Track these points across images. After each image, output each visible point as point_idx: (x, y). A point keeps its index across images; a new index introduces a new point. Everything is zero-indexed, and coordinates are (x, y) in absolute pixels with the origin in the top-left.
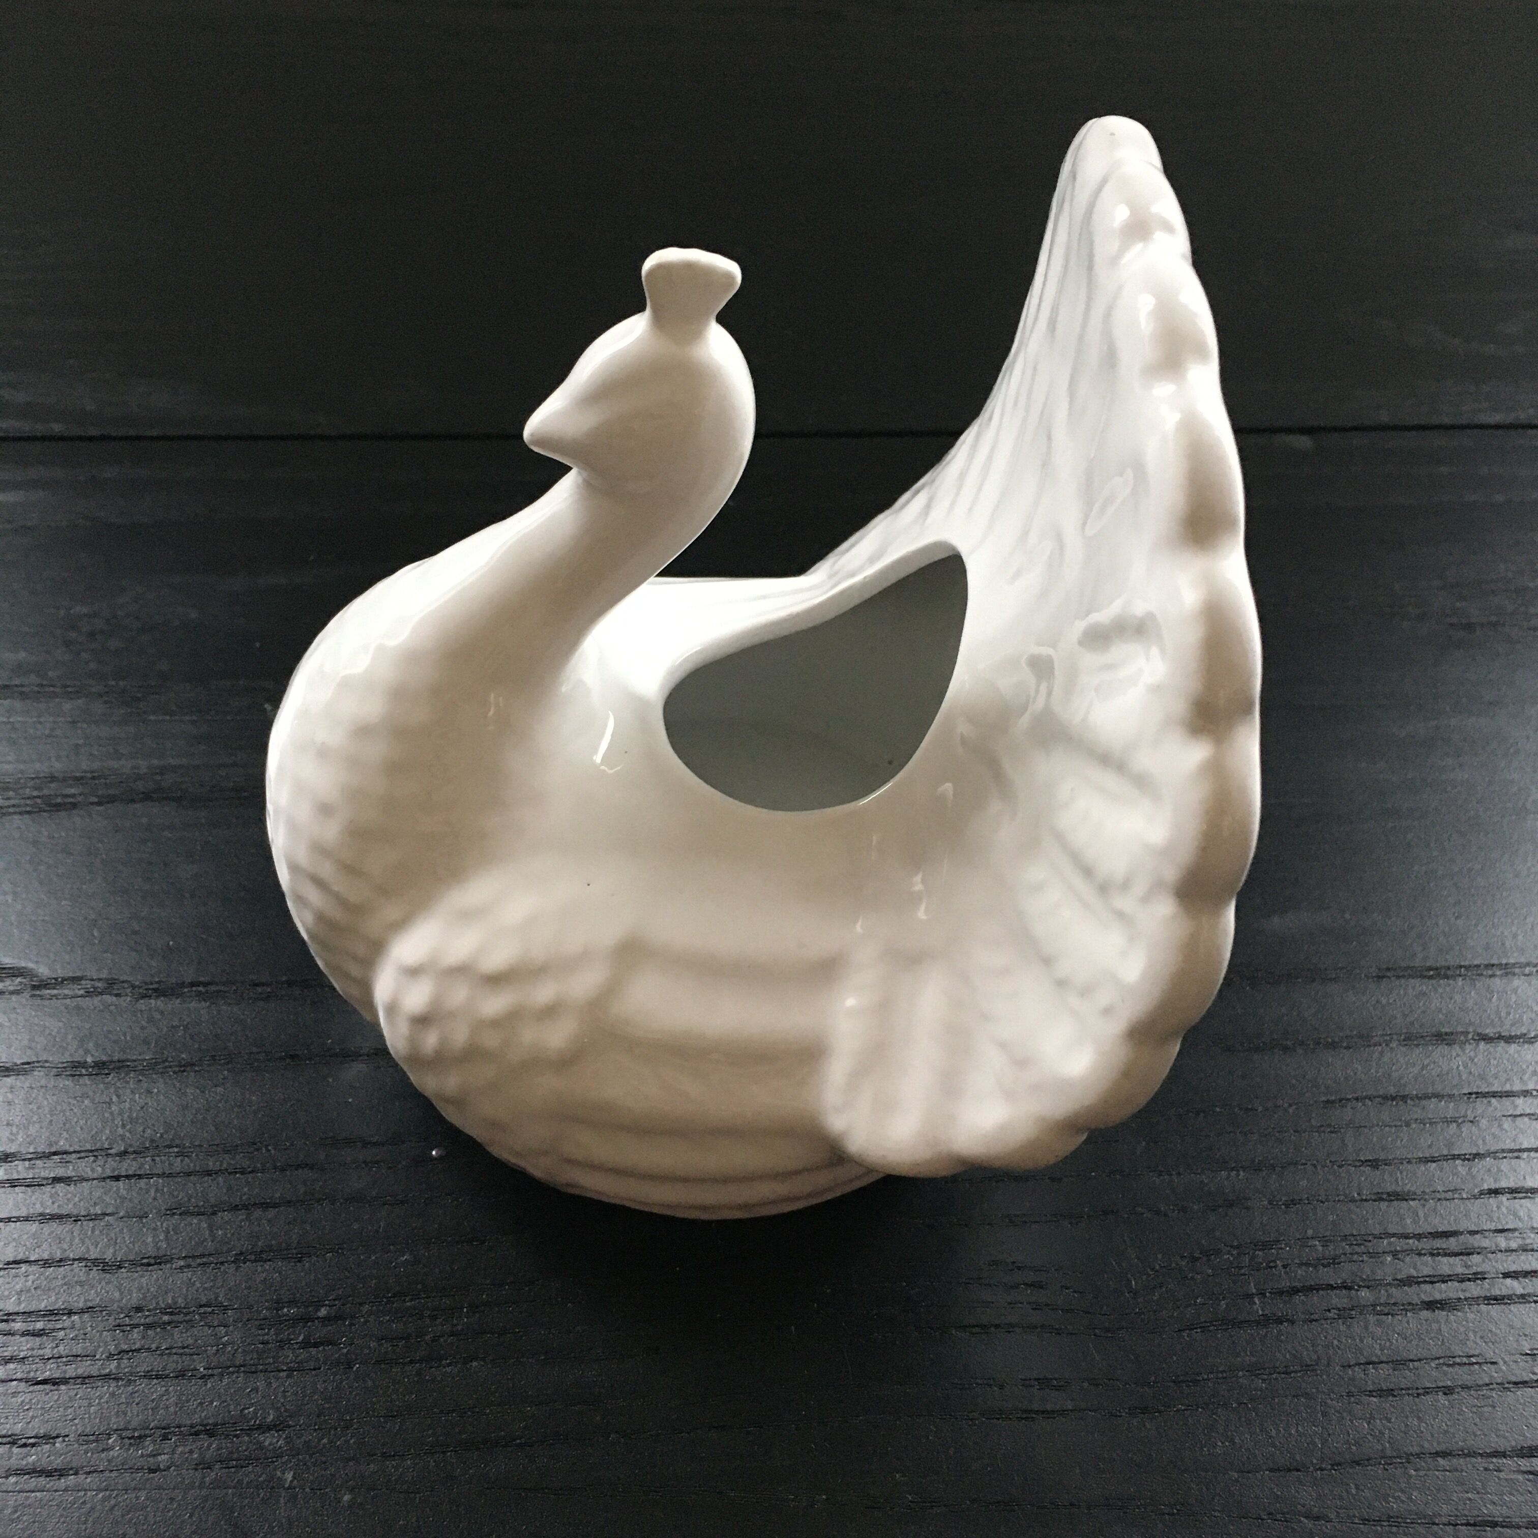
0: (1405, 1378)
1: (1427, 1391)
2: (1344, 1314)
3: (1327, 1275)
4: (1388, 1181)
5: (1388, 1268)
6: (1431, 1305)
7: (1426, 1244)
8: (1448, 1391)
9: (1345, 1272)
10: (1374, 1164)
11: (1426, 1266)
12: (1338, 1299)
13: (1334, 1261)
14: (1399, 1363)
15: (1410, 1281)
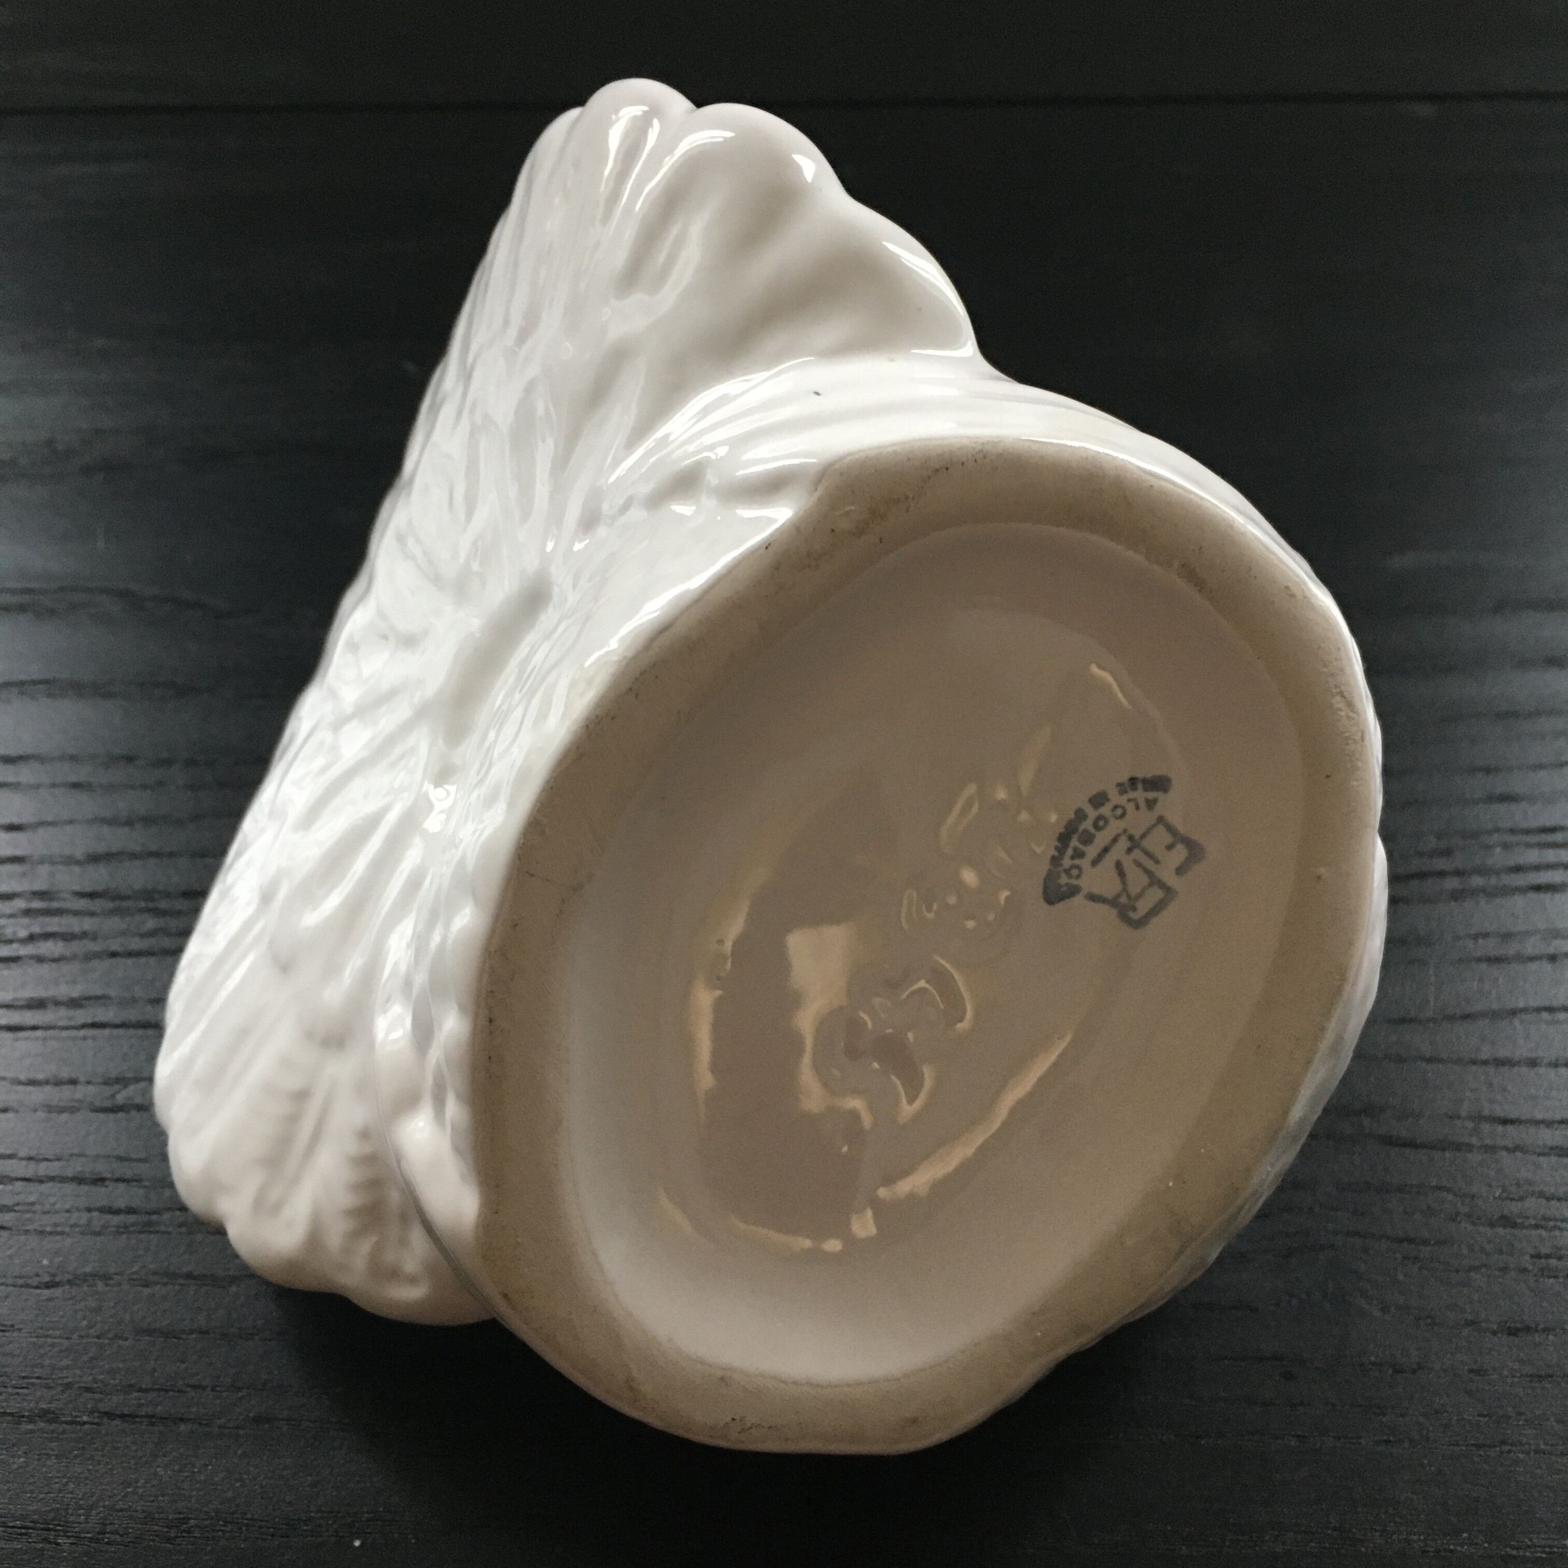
0: (1512, 949)
1: (1532, 959)
2: (1457, 896)
3: (1441, 864)
4: (1500, 785)
5: (1498, 858)
6: (1538, 888)
7: (1534, 839)
8: (1553, 958)
9: (1458, 861)
10: (1488, 770)
11: (1532, 856)
12: (1451, 883)
13: (1447, 853)
14: (1507, 936)
15: (1518, 869)
